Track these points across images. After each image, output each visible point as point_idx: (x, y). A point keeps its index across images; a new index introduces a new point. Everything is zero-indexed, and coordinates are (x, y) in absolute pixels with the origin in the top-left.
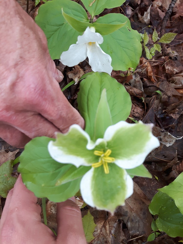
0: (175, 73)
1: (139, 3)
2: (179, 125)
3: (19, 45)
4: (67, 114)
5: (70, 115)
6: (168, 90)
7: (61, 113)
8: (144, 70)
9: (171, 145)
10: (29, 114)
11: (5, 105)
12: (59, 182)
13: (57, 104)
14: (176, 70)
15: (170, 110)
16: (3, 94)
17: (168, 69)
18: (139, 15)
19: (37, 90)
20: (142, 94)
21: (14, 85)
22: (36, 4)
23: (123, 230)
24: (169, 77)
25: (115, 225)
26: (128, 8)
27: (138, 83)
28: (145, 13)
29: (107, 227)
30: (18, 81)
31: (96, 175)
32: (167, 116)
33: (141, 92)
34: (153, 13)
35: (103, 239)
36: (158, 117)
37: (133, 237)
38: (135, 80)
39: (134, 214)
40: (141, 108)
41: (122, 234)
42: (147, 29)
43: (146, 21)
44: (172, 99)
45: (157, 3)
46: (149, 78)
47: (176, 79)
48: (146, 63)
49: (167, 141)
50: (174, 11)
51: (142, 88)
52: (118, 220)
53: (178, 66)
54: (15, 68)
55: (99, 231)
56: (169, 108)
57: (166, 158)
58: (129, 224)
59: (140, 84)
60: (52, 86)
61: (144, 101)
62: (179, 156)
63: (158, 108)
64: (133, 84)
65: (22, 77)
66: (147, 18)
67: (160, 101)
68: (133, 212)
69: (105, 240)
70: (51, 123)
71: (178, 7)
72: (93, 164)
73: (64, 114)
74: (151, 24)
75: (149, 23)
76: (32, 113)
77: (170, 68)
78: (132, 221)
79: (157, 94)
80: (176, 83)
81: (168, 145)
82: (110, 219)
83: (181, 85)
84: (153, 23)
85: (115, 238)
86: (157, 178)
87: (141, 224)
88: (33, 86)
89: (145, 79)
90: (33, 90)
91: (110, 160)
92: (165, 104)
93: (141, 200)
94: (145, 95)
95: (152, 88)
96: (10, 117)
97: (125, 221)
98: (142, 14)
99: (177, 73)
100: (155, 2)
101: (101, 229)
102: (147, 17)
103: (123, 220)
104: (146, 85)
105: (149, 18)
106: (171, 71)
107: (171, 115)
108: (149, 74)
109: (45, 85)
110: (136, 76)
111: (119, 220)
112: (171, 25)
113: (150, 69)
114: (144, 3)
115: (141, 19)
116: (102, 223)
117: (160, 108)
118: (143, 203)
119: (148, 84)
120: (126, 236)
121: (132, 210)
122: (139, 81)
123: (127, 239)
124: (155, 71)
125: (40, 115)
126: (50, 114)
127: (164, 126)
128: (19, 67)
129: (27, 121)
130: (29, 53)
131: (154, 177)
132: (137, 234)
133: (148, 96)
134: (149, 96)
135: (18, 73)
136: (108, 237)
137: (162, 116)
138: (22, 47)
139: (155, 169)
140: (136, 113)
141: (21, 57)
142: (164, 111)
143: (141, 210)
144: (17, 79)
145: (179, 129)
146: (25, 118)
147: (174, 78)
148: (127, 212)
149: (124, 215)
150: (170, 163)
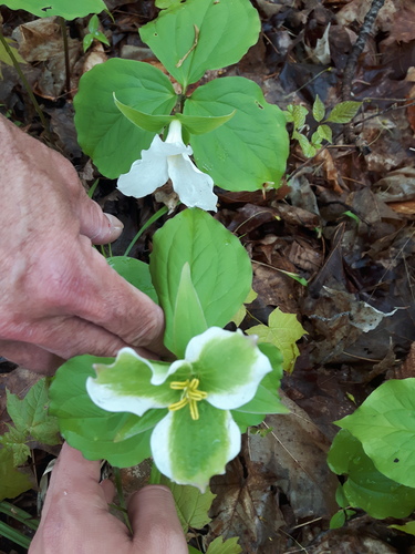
0: (388, 168)
1: (305, 21)
2: (398, 282)
3: (24, 210)
4: (127, 310)
5: (132, 311)
6: (372, 209)
7: (115, 309)
8: (317, 169)
9: (373, 327)
10: (57, 320)
11: (11, 314)
12: (119, 435)
13: (105, 296)
14: (390, 162)
15: (377, 250)
16: (6, 297)
17: (373, 161)
18: (308, 48)
19: (64, 281)
20: (315, 221)
21: (22, 280)
22: (85, 48)
23: (280, 507)
24: (377, 179)
25: (264, 497)
26: (281, 34)
27: (306, 198)
28: (319, 42)
29: (247, 501)
30: (30, 271)
31: (179, 422)
32: (372, 263)
33: (313, 216)
34: (337, 39)
35: (240, 527)
36: (354, 266)
37: (302, 520)
38: (299, 191)
39: (303, 475)
40: (315, 250)
41: (279, 515)
42: (326, 75)
43: (321, 58)
44: (382, 226)
45: (346, 15)
46: (330, 186)
47: (390, 182)
48: (323, 153)
49: (364, 321)
50: (384, 30)
51: (316, 208)
52: (269, 488)
53: (394, 153)
54: (21, 250)
55: (231, 510)
56: (375, 247)
57: (372, 355)
58: (293, 496)
59: (311, 199)
60: (91, 267)
61: (320, 236)
62: (400, 349)
63: (352, 247)
64: (297, 199)
65: (35, 264)
66: (323, 53)
67: (357, 234)
68: (299, 469)
69: (244, 528)
70: (101, 327)
71: (392, 20)
72: (170, 406)
73: (121, 310)
74: (332, 64)
75: (329, 61)
76: (62, 319)
77: (376, 159)
78: (299, 488)
79: (348, 218)
80: (390, 191)
81: (367, 329)
82: (252, 486)
83: (401, 195)
84: (337, 61)
85: (266, 523)
86: (353, 398)
87: (318, 494)
88: (56, 276)
89: (321, 188)
90: (57, 282)
91: (199, 396)
92: (367, 238)
93: (316, 446)
94: (325, 223)
95: (337, 206)
96: (24, 332)
97: (285, 490)
98: (313, 45)
99: (393, 169)
100: (341, 13)
101: (235, 507)
102: (323, 49)
103: (280, 488)
104: (324, 200)
105: (327, 51)
106: (380, 165)
107: (381, 262)
108: (330, 178)
109: (78, 269)
110: (301, 183)
111: (272, 488)
112: (381, 62)
113: (330, 165)
114: (315, 21)
115: (311, 56)
116: (236, 495)
117: (357, 247)
118: (321, 451)
119: (329, 198)
120: (288, 519)
121: (296, 466)
122: (308, 194)
123: (291, 526)
124: (344, 166)
125: (76, 318)
126: (94, 316)
127: (365, 286)
128: (28, 246)
129: (55, 332)
130: (43, 218)
131: (346, 396)
132: (309, 515)
133: (329, 224)
134: (332, 223)
135: (28, 257)
136: (248, 521)
137: (362, 264)
138: (30, 212)
139: (349, 379)
140: (306, 261)
141: (30, 230)
142: (363, 255)
143: (317, 466)
144: (27, 269)
145: (398, 291)
146: (50, 328)
147: (387, 179)
148: (287, 470)
149: (281, 478)
150: (379, 366)
